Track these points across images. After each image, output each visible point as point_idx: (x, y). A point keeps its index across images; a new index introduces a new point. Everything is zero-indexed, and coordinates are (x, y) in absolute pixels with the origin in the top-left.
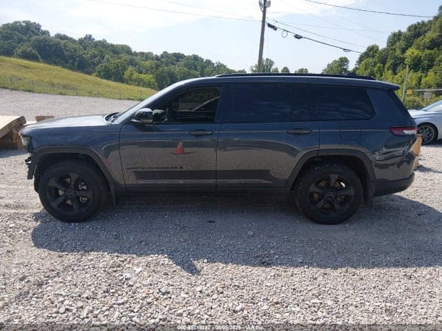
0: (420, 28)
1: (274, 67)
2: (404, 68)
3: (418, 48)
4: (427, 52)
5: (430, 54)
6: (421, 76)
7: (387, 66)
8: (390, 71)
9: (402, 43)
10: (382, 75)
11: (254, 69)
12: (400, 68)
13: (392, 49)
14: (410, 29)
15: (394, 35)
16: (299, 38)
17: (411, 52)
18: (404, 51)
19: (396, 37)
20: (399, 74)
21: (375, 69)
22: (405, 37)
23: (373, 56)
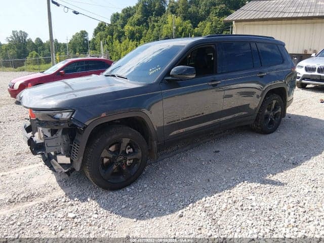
0: (129, 11)
1: (28, 38)
2: (126, 39)
3: (131, 25)
4: (137, 27)
5: (139, 29)
6: (137, 44)
7: (114, 37)
8: (117, 41)
9: (120, 21)
10: (112, 43)
11: (10, 39)
12: (123, 38)
13: (114, 25)
14: (123, 11)
15: (114, 15)
16: (77, 14)
17: (128, 28)
18: (123, 27)
19: (116, 17)
20: (123, 43)
21: (107, 39)
22: (121, 17)
23: (104, 30)
